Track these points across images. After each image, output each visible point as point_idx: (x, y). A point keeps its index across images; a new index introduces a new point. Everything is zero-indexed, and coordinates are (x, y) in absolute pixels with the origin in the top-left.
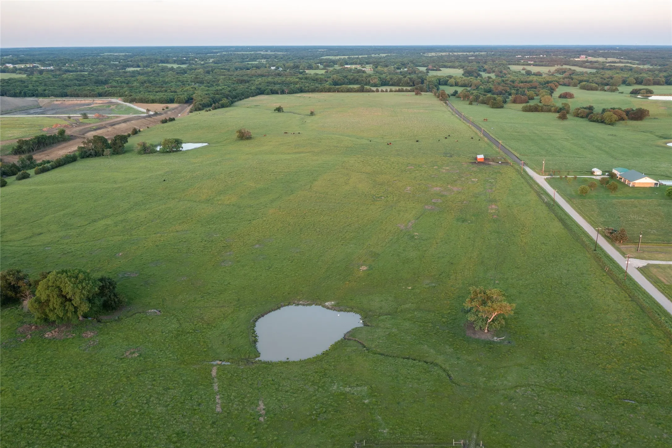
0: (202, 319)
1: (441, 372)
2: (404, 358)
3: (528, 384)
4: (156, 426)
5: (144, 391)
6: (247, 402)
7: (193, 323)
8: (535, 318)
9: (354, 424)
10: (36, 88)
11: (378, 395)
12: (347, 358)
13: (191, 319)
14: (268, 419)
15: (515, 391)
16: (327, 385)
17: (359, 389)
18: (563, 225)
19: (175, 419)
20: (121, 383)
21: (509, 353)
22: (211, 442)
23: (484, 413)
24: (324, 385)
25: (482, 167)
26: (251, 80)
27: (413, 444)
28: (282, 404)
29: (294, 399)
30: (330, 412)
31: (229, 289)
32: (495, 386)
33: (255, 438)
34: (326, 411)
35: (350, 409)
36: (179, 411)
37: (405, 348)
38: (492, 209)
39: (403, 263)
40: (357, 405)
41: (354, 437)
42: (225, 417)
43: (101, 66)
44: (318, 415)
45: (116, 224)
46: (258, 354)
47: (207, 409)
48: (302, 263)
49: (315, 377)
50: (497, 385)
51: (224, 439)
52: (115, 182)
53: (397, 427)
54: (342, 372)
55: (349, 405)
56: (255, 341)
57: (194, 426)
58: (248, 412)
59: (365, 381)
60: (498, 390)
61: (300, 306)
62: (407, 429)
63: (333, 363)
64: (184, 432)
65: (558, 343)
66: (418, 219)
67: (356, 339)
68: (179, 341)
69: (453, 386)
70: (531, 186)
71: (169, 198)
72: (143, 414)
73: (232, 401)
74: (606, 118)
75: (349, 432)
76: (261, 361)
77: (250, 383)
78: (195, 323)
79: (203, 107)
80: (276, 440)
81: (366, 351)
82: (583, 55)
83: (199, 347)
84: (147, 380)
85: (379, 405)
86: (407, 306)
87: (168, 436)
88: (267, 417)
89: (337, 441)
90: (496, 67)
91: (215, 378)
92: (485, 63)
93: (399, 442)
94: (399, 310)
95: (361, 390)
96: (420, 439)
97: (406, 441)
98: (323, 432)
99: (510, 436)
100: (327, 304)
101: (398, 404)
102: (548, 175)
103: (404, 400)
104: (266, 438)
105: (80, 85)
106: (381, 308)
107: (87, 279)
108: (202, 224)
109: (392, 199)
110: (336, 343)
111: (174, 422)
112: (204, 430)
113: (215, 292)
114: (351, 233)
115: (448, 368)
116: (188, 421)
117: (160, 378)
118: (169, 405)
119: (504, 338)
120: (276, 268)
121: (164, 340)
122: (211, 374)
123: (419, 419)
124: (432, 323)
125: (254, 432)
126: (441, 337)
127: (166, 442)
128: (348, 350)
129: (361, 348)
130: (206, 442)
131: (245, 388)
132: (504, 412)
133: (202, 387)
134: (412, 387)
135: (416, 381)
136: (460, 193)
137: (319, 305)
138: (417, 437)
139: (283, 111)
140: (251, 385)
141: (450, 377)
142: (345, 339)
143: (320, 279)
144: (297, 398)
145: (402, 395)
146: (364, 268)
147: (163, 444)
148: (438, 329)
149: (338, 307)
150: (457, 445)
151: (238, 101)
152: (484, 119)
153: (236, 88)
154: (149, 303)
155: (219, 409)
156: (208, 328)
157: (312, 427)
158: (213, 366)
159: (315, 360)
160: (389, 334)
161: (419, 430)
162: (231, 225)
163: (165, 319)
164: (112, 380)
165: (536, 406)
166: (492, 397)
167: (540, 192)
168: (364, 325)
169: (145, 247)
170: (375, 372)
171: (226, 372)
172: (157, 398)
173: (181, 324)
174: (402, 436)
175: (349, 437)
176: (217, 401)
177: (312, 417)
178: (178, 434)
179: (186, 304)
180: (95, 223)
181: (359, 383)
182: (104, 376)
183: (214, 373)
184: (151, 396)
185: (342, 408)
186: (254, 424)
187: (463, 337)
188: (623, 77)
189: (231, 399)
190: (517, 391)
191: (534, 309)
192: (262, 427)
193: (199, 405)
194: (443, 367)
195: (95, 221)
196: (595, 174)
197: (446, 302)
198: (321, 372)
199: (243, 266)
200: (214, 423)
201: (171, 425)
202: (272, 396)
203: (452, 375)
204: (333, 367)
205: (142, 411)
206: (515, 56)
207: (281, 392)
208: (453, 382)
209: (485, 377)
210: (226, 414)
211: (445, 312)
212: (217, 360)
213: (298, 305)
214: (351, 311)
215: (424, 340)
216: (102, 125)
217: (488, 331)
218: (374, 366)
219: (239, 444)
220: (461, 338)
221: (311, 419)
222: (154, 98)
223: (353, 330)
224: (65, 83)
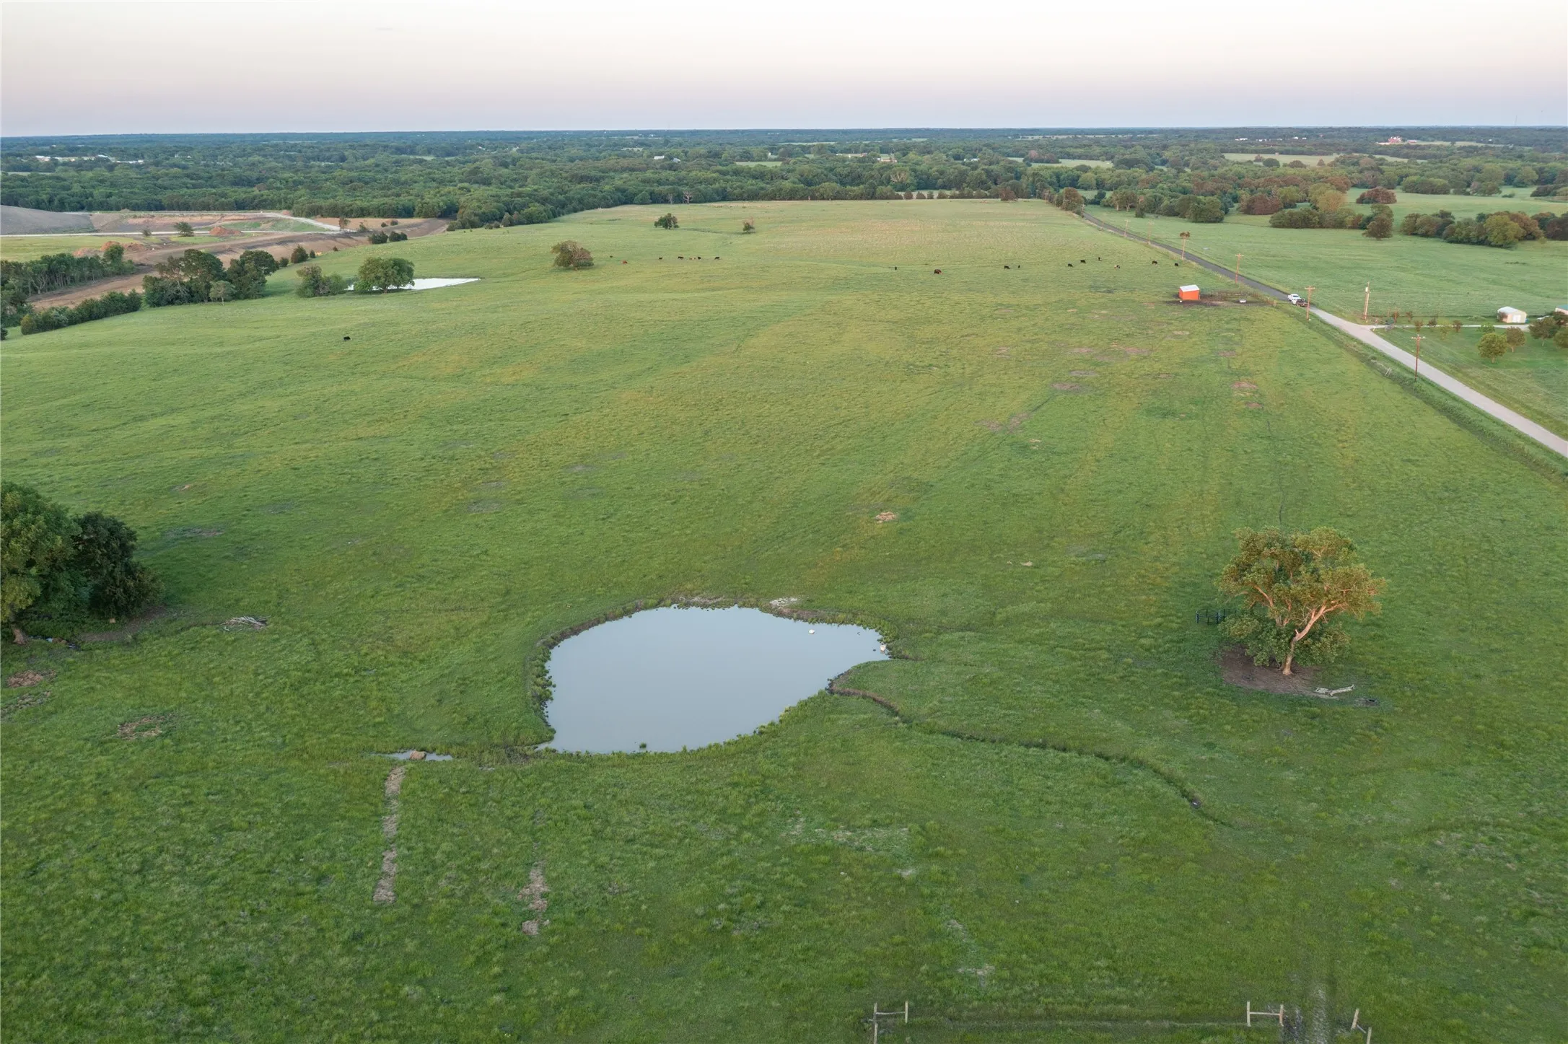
0: (390, 640)
1: (1158, 786)
2: (1028, 746)
3: (1472, 822)
4: (147, 944)
5: (143, 835)
6: (486, 873)
7: (358, 651)
8: (1440, 638)
9: (868, 948)
10: (88, 191)
11: (950, 852)
12: (838, 746)
13: (353, 642)
14: (555, 926)
15: (1432, 844)
16: (769, 824)
17: (882, 833)
18: (1454, 421)
19: (224, 923)
20: (76, 810)
21: (1379, 730)
22: (333, 1004)
23: (1336, 914)
24: (761, 824)
25: (1196, 309)
26: (603, 178)
27: (1090, 1019)
28: (609, 879)
29: (652, 864)
30: (777, 905)
31: (482, 566)
32: (1355, 827)
33: (499, 991)
34: (763, 903)
35: (850, 898)
36: (245, 897)
37: (1031, 715)
38: (1242, 390)
39: (1004, 504)
40: (875, 884)
41: (866, 991)
42: (401, 919)
43: (256, 158)
44: (736, 915)
45: (195, 424)
46: (548, 734)
47: (344, 891)
48: (707, 504)
49: (731, 798)
50: (1362, 824)
51: (381, 992)
52: (221, 344)
53: (1024, 956)
54: (823, 785)
55: (847, 885)
56: (543, 698)
57: (282, 948)
58: (487, 903)
59: (901, 811)
60: (1368, 841)
61: (693, 609)
62: (1063, 966)
63: (792, 759)
64: (243, 969)
65: (1534, 704)
66: (1035, 410)
67: (869, 693)
68: (302, 696)
69: (1207, 826)
70: (1339, 344)
71: (353, 373)
72: (115, 904)
73: (434, 868)
74: (1492, 231)
75: (849, 974)
76: (554, 751)
77: (509, 813)
78: (363, 652)
79: (482, 221)
80: (574, 998)
81: (900, 725)
82: (1395, 136)
83: (361, 712)
84: (166, 803)
85: (955, 885)
86: (1025, 608)
87: (181, 982)
88: (553, 921)
89: (804, 1003)
90: (1191, 154)
91: (396, 798)
92: (1165, 147)
93: (1039, 1010)
94: (998, 617)
95: (890, 839)
96: (1117, 1001)
97: (1065, 1008)
98: (749, 973)
99: (1454, 992)
100: (775, 602)
101: (1021, 881)
102: (1381, 324)
103: (1042, 869)
104: (540, 990)
105: (195, 186)
106: (943, 613)
107: (31, 510)
108: (432, 424)
109: (961, 371)
110: (803, 705)
111: (215, 934)
112: (318, 961)
113: (439, 573)
114: (849, 438)
115: (1180, 773)
116: (266, 931)
117: (211, 797)
118: (214, 877)
119: (1349, 689)
120: (628, 516)
121: (258, 695)
122: (385, 788)
123: (1106, 933)
124: (1109, 651)
125: (496, 970)
126: (1145, 687)
127: (166, 1001)
128: (841, 722)
129: (884, 716)
130: (313, 1005)
131: (487, 828)
132: (1411, 911)
133: (342, 825)
134: (1064, 830)
135: (1077, 810)
136: (1145, 358)
137: (752, 606)
138: (1107, 992)
139: (676, 227)
140: (510, 819)
141: (1191, 801)
142: (832, 692)
143: (755, 541)
144: (662, 861)
145: (1033, 855)
146: (888, 516)
147: (153, 1008)
148: (1129, 665)
149: (810, 612)
150: (1258, 1024)
151: (569, 212)
152: (1182, 234)
153: (566, 188)
154: (238, 601)
155: (385, 893)
156: (400, 663)
157: (711, 956)
158: (394, 764)
159: (733, 748)
160: (974, 680)
161: (1108, 968)
162: (512, 423)
163: (277, 640)
164: (49, 800)
165: (1522, 890)
166: (1353, 862)
167: (1369, 357)
168: (893, 656)
169: (260, 471)
170: (935, 785)
171: (433, 781)
172: (180, 857)
173: (319, 653)
174: (1048, 990)
175: (847, 990)
176: (385, 868)
177: (715, 922)
178: (217, 974)
179: (347, 605)
180: (140, 424)
181: (880, 816)
182: (25, 791)
183: (393, 785)
184: (161, 850)
185: (822, 894)
186: (502, 942)
187: (1216, 687)
188: (1505, 168)
189: (434, 861)
190: (1439, 842)
191: (1429, 614)
192: (527, 955)
193: (321, 878)
194: (1164, 768)
195: (142, 418)
196: (1508, 320)
197: (1144, 597)
198: (752, 784)
199: (531, 513)
200: (357, 938)
201: (202, 941)
202: (579, 854)
203: (1198, 795)
204: (791, 769)
205: (114, 897)
206: (1233, 138)
207: (609, 843)
208: (1205, 816)
209: (1315, 800)
210: (407, 908)
211: (1145, 623)
212: (410, 748)
213: (687, 605)
214: (851, 622)
215: (1089, 694)
216: (224, 246)
217: (1292, 670)
218: (929, 766)
219: (434, 1011)
220: (1210, 689)
221: (711, 930)
222: (365, 204)
223: (859, 667)
224: (160, 182)
